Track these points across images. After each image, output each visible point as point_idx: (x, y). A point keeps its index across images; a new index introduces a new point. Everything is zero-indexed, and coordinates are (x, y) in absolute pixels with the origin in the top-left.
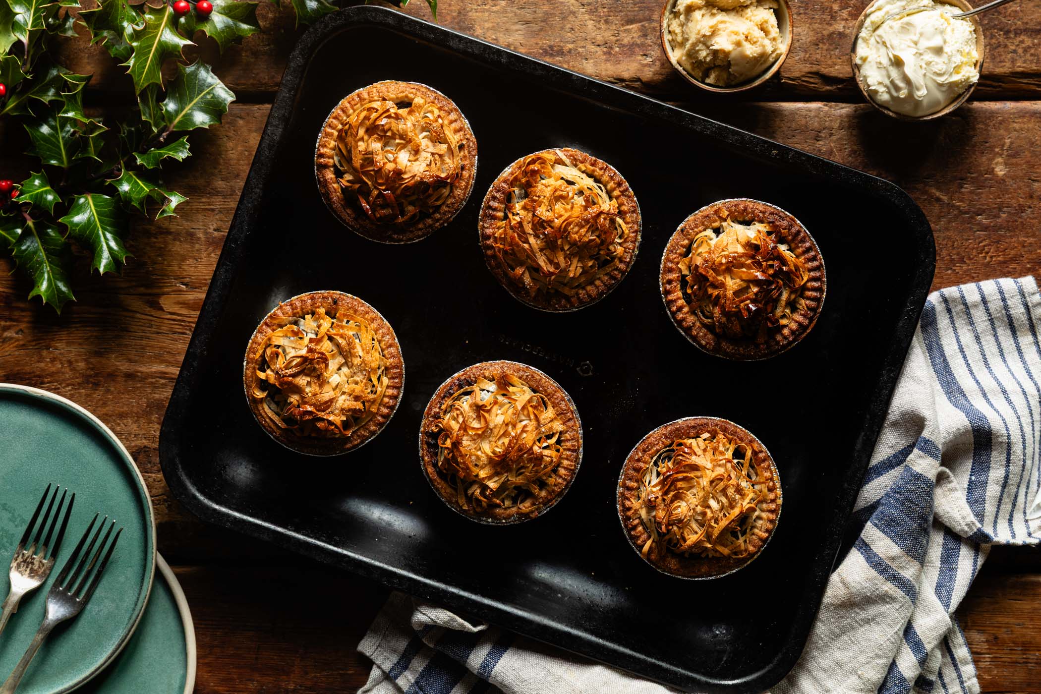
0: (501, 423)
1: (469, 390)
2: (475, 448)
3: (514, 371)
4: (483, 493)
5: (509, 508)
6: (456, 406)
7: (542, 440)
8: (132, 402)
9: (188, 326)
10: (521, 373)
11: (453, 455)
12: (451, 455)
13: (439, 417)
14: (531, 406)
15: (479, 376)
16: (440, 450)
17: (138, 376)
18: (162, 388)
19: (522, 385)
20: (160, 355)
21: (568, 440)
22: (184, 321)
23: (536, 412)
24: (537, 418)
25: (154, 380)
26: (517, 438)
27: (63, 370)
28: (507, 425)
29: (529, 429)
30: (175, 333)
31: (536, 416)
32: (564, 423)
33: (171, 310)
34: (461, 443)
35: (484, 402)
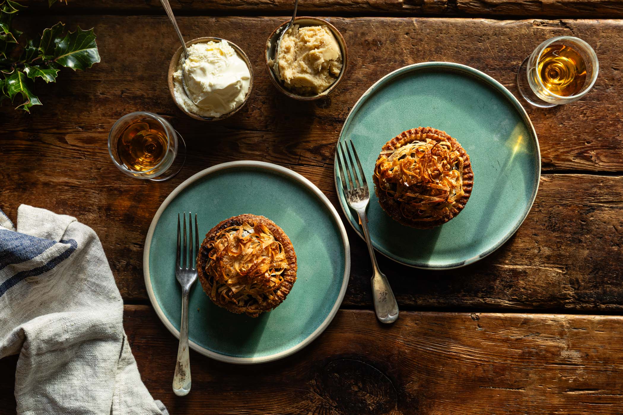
0: (250, 253)
1: (237, 228)
2: (230, 265)
3: (267, 224)
4: (227, 293)
5: (242, 307)
6: (226, 236)
7: (272, 271)
8: (47, 201)
9: (82, 154)
10: (271, 227)
11: (215, 265)
12: (214, 264)
13: (214, 240)
14: (271, 248)
15: (245, 221)
16: (209, 259)
17: (51, 184)
18: (66, 192)
19: (270, 234)
20: (66, 172)
21: (289, 276)
22: (80, 151)
23: (273, 252)
24: (272, 257)
25: (61, 187)
26: (257, 265)
27: (4, 180)
28: (253, 255)
29: (266, 262)
30: (75, 157)
31: (272, 255)
32: (289, 264)
33: (72, 143)
34: (222, 259)
35: (243, 238)
